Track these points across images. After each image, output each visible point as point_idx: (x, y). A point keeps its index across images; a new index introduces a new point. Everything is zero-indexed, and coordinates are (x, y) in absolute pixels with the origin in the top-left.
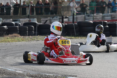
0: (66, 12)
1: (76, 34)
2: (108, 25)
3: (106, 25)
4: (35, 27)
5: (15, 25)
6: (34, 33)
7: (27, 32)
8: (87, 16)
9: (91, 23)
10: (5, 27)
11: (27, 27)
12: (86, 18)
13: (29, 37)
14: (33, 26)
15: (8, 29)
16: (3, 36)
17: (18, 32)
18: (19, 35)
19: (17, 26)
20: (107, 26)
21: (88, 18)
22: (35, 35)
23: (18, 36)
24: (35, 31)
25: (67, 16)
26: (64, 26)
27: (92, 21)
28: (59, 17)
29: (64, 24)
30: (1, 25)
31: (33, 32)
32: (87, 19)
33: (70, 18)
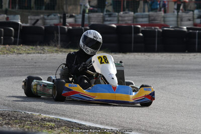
0: (71, 7)
2: (143, 32)
3: (139, 33)
4: (16, 30)
6: (13, 41)
7: (2, 37)
8: (107, 16)
11: (2, 30)
12: (106, 19)
13: (5, 47)
14: (12, 28)
20: (141, 34)
21: (109, 19)
22: (15, 43)
24: (15, 37)
25: (74, 14)
26: (67, 30)
27: (115, 24)
28: (59, 15)
29: (66, 27)
31: (13, 38)
32: (107, 21)
33: (77, 17)
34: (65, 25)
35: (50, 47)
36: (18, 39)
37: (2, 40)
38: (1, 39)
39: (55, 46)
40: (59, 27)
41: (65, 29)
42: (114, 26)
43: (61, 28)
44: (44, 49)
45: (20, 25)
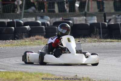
5: (41, 25)
7: (57, 33)
10: (26, 27)
15: (31, 30)
16: (22, 39)
17: (45, 33)
18: (43, 37)
19: (43, 27)
23: (41, 39)
26: (107, 25)
29: (106, 23)
30: (23, 24)
34: (105, 21)
35: (92, 39)
39: (96, 37)
40: (100, 23)
43: (102, 24)
44: (85, 40)
45: (71, 23)
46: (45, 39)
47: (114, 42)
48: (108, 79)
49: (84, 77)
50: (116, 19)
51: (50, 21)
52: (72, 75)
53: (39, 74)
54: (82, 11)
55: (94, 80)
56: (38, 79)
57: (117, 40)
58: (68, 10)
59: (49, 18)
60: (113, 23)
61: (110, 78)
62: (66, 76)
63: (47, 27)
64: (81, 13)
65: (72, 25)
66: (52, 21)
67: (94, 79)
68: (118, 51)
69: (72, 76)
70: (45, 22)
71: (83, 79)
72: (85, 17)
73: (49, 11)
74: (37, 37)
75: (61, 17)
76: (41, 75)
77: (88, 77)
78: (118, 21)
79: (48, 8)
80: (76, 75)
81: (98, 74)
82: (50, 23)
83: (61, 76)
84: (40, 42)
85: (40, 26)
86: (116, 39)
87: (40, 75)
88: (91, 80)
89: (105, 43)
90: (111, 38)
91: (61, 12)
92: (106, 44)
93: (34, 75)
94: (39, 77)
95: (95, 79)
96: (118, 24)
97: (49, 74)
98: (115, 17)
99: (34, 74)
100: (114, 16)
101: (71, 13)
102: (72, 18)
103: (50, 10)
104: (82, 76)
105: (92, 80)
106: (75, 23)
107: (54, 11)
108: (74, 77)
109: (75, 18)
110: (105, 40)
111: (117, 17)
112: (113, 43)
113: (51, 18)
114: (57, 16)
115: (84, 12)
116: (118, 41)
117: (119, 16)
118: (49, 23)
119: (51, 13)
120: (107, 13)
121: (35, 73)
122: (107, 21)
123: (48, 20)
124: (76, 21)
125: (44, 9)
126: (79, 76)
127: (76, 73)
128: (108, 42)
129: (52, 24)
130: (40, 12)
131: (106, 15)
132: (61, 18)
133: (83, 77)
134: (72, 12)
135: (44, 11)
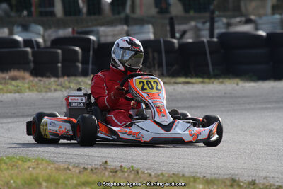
1: (213, 70)
4: (85, 50)
5: (22, 45)
6: (80, 69)
7: (59, 65)
9: (261, 37)
11: (59, 51)
14: (77, 48)
17: (32, 65)
19: (29, 49)
23: (24, 78)
24: (85, 62)
26: (177, 45)
29: (175, 41)
31: (79, 65)
34: (173, 36)
36: (90, 67)
37: (60, 69)
38: (58, 67)
40: (162, 40)
41: (173, 43)
42: (263, 33)
43: (165, 42)
45: (93, 41)
46: (31, 78)
47: (192, 83)
48: (180, 170)
49: (124, 166)
50: (197, 30)
51: (43, 37)
52: (96, 163)
53: (19, 159)
54: (119, 13)
55: (146, 172)
56: (16, 171)
57: (200, 80)
58: (85, 10)
59: (41, 29)
60: (190, 41)
61: (184, 167)
62: (82, 164)
63: (36, 49)
64: (117, 16)
65: (96, 46)
66: (49, 36)
67: (147, 170)
68: (202, 104)
69: (95, 165)
70: (33, 39)
71: (123, 171)
72: (125, 28)
73: (41, 14)
74: (13, 73)
75: (69, 27)
76: (23, 161)
77: (132, 167)
78: (204, 36)
79: (40, 5)
80: (106, 162)
81: (156, 159)
82: (45, 41)
83: (70, 163)
84: (20, 84)
85: (20, 47)
86: (197, 76)
87: (20, 162)
88: (140, 172)
89: (172, 87)
90: (187, 75)
91: (70, 15)
92: (174, 89)
93: (5, 163)
94: (17, 168)
95: (149, 171)
96: (203, 42)
97: (43, 160)
98: (196, 27)
99: (7, 160)
100: (193, 23)
101: (93, 17)
102: (95, 29)
103: (43, 9)
104: (120, 164)
105: (143, 173)
106: (103, 40)
107: (52, 14)
108: (100, 165)
109: (102, 29)
110: (173, 80)
111: (200, 25)
112: (190, 86)
113: (45, 29)
114: (61, 24)
115: (122, 16)
116: (203, 82)
117: (204, 23)
118: (40, 40)
119: (46, 17)
120: (177, 17)
121: (8, 158)
122: (177, 35)
123: (40, 34)
124: (106, 36)
125: (30, 7)
126: (112, 164)
127: (105, 157)
128: (180, 85)
129: (48, 44)
130: (20, 16)
131: (176, 22)
132: (70, 30)
133: (121, 166)
134: (94, 14)
135: (30, 14)
